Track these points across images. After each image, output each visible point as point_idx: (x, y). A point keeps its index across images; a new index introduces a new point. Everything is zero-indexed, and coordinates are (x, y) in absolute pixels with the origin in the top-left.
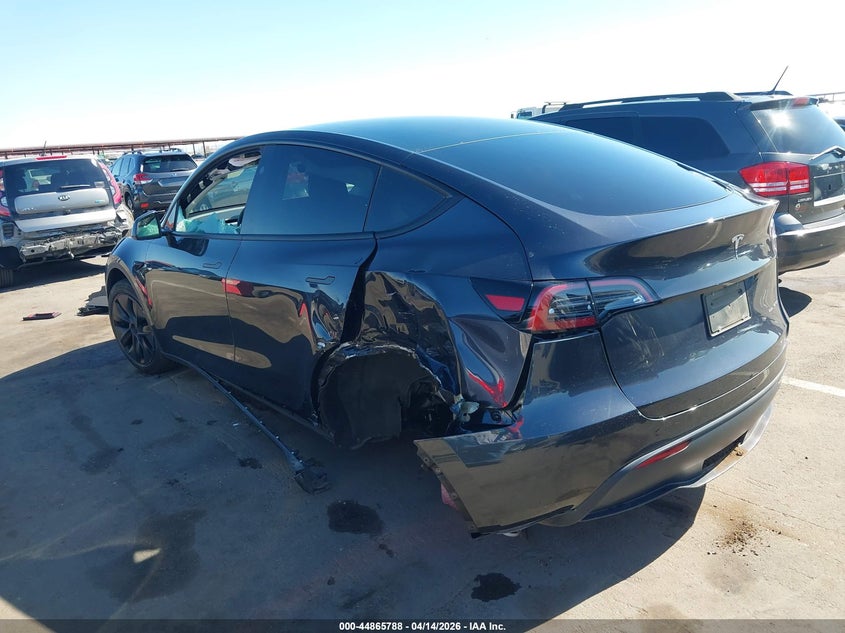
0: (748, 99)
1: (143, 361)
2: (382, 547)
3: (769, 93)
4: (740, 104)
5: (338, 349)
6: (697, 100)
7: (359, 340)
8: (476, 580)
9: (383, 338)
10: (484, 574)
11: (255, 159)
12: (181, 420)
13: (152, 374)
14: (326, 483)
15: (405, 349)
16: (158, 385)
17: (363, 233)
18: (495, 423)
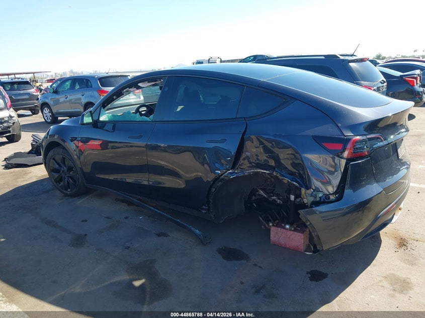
0: (347, 58)
1: (69, 190)
2: (255, 265)
3: (352, 55)
4: (343, 60)
5: (226, 174)
6: (323, 58)
7: (237, 169)
8: (307, 274)
9: (252, 167)
10: (309, 271)
11: (153, 83)
12: (108, 218)
13: (75, 197)
14: (210, 240)
15: (265, 171)
16: (82, 202)
17: (236, 118)
18: (326, 200)
